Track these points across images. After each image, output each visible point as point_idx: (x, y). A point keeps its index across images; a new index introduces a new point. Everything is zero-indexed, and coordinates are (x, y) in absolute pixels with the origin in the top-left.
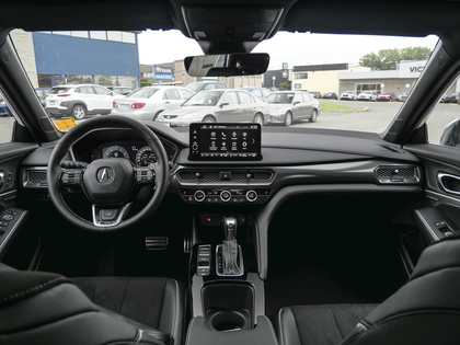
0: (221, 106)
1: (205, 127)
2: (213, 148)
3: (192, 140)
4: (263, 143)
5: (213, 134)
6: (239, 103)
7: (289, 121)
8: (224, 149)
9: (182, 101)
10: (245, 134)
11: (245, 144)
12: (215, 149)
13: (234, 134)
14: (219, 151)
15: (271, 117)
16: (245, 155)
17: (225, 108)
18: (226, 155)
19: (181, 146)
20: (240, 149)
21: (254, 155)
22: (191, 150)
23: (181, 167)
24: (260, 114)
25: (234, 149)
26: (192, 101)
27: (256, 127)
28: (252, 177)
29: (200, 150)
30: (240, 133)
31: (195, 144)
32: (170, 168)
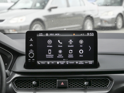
0: (50, 10)
1: (41, 35)
2: (50, 55)
3: (28, 48)
4: (99, 50)
5: (50, 42)
6: (68, 6)
7: (120, 24)
8: (60, 56)
9: (9, 5)
10: (81, 42)
11: (81, 51)
12: (51, 56)
13: (71, 41)
14: (55, 59)
15: (101, 20)
16: (81, 62)
17: (54, 12)
18: (62, 62)
19: (17, 54)
20: (76, 57)
21: (91, 62)
22: (27, 58)
23: (17, 75)
24: (90, 17)
25: (71, 56)
26: (20, 5)
27: (92, 35)
28: (90, 85)
29: (36, 58)
30: (76, 40)
31: (31, 52)
32: (7, 76)
